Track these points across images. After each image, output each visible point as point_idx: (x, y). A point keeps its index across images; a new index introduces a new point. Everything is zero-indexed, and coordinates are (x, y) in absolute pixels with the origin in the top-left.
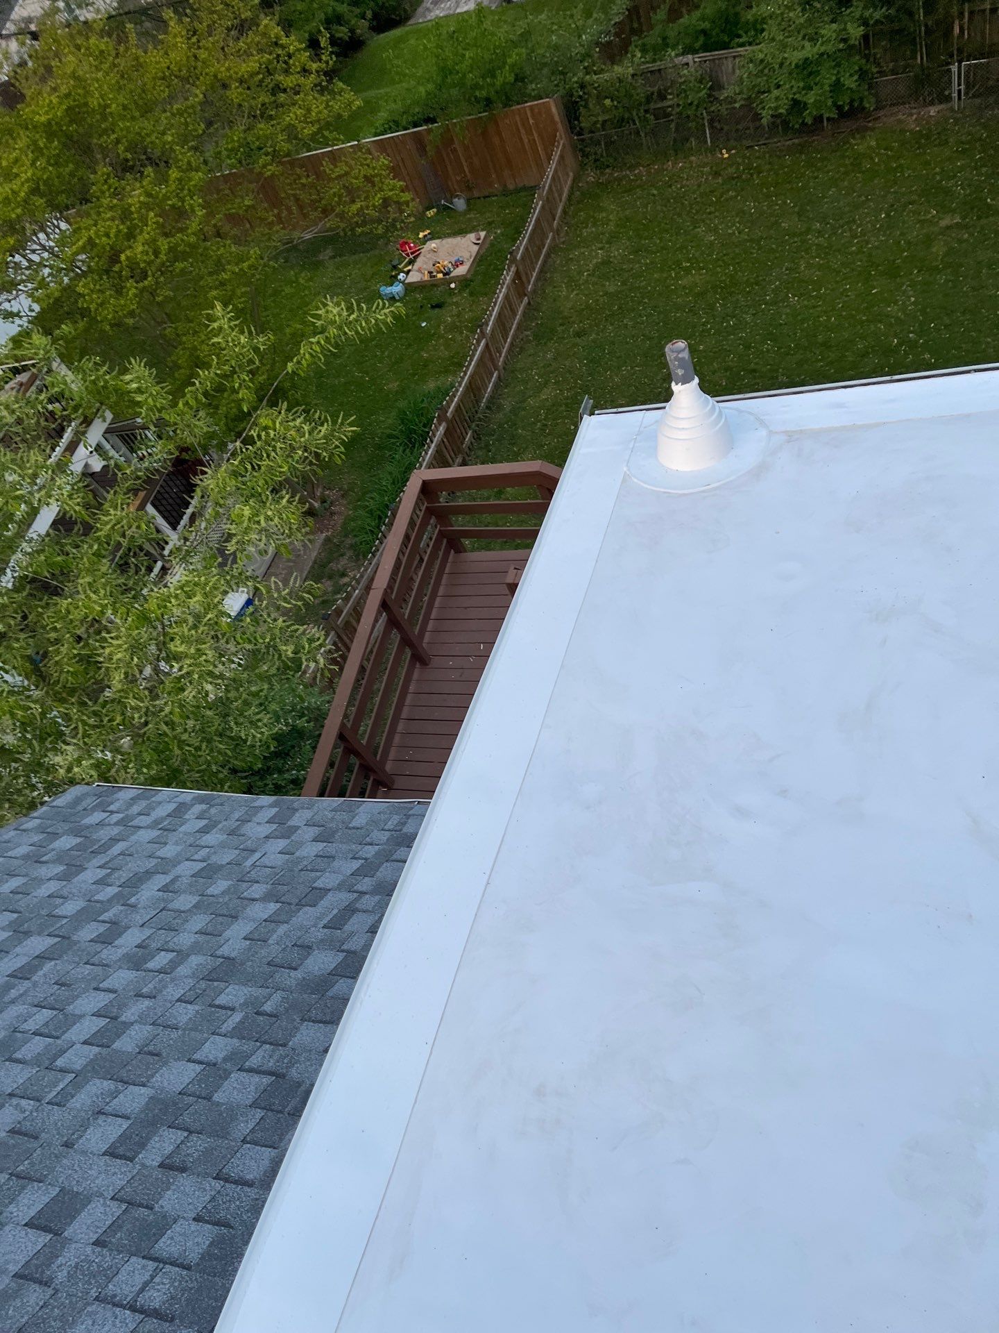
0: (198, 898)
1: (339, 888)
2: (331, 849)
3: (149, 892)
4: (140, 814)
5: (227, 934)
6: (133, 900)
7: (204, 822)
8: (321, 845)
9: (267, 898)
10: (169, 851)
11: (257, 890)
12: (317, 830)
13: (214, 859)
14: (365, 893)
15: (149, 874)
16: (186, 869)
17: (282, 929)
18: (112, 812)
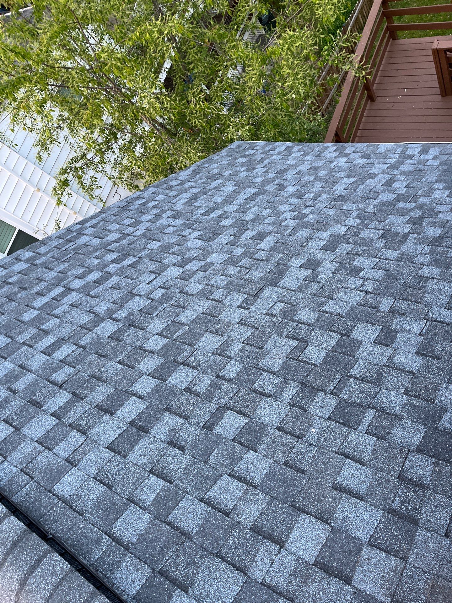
0: (314, 177)
1: (382, 173)
2: (371, 161)
3: (290, 175)
4: (270, 150)
5: (335, 188)
6: (284, 178)
7: (302, 153)
8: (365, 160)
9: (348, 176)
10: (291, 162)
11: (343, 174)
12: (360, 154)
13: (314, 165)
14: (397, 175)
15: (286, 170)
16: (304, 168)
17: (361, 187)
18: (257, 150)
